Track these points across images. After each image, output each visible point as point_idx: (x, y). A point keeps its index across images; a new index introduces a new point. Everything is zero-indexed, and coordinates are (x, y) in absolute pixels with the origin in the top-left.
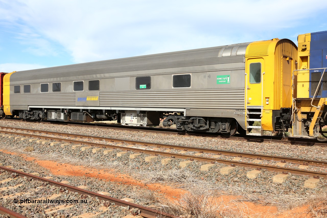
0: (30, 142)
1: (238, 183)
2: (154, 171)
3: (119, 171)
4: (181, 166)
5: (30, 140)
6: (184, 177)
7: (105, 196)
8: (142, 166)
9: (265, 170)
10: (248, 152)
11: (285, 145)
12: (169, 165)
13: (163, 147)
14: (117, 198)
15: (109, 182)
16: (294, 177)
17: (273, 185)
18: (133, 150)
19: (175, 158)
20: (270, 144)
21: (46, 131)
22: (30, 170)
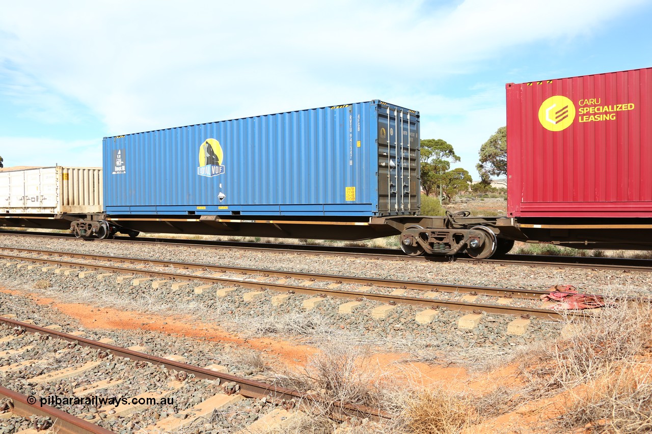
0: (43, 272)
1: (402, 333)
2: (260, 316)
3: (200, 318)
4: (305, 307)
5: (44, 269)
6: (310, 325)
7: (178, 363)
8: (239, 309)
9: (445, 309)
10: (416, 279)
11: (475, 266)
12: (285, 305)
13: (273, 276)
14: (198, 365)
15: (183, 339)
16: (491, 318)
17: (458, 333)
18: (222, 282)
19: (294, 293)
20: (451, 265)
21: (72, 253)
22: (45, 321)
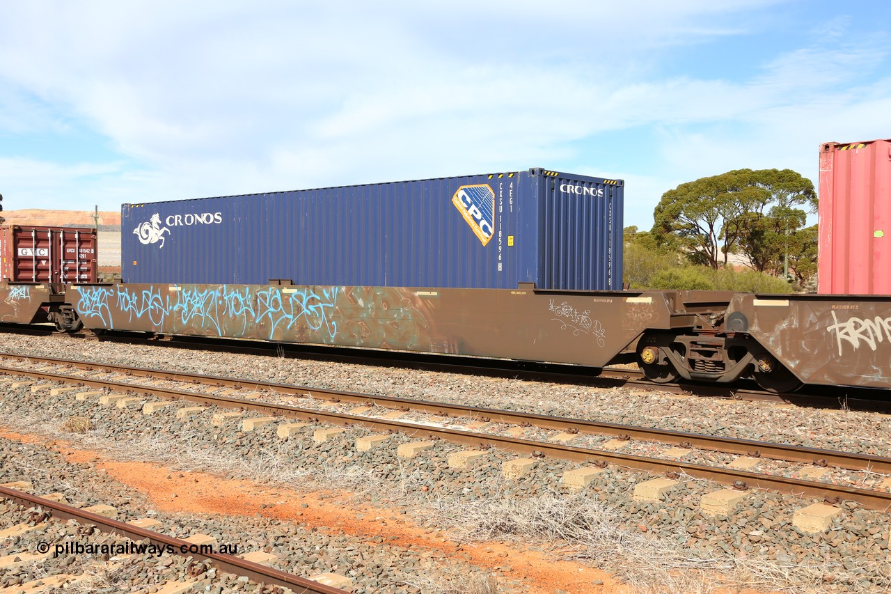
0: (79, 402)
1: (767, 548)
2: (482, 499)
3: (368, 497)
4: (566, 486)
5: (81, 397)
6: (581, 522)
8: (441, 483)
9: (854, 504)
10: (777, 439)
12: (528, 480)
13: (497, 420)
15: (341, 539)
18: (407, 430)
19: (544, 456)
21: (128, 366)
22: (84, 496)
